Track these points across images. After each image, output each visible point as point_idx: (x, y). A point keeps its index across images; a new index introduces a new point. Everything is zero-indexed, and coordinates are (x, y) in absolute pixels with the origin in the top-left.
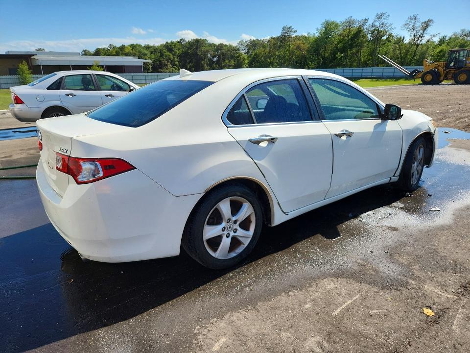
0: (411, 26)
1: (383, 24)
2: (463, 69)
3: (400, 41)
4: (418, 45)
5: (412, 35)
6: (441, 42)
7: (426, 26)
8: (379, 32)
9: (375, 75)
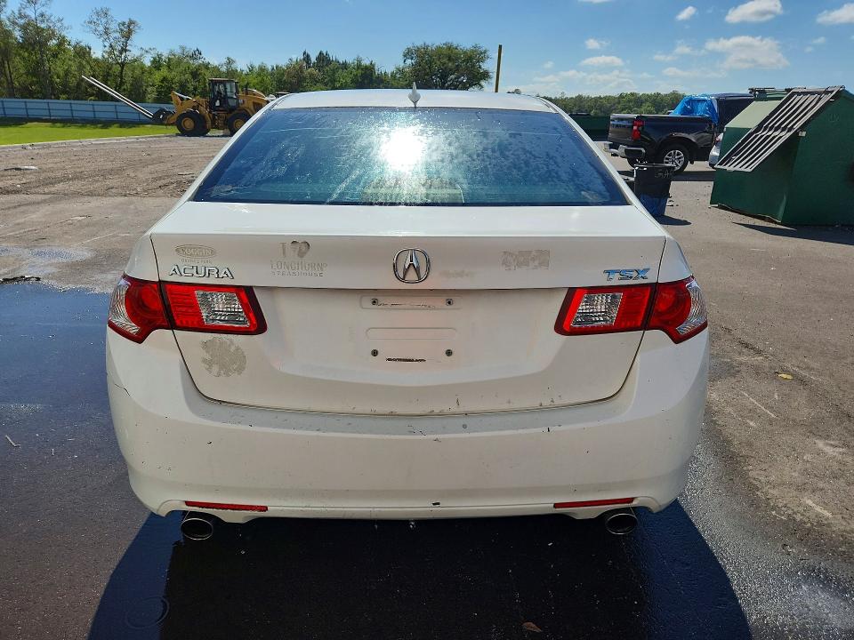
0: (101, 28)
1: (42, 15)
2: (236, 111)
3: (83, 52)
4: (123, 65)
5: (107, 44)
6: (157, 64)
7: (128, 31)
8: (39, 31)
9: (56, 114)
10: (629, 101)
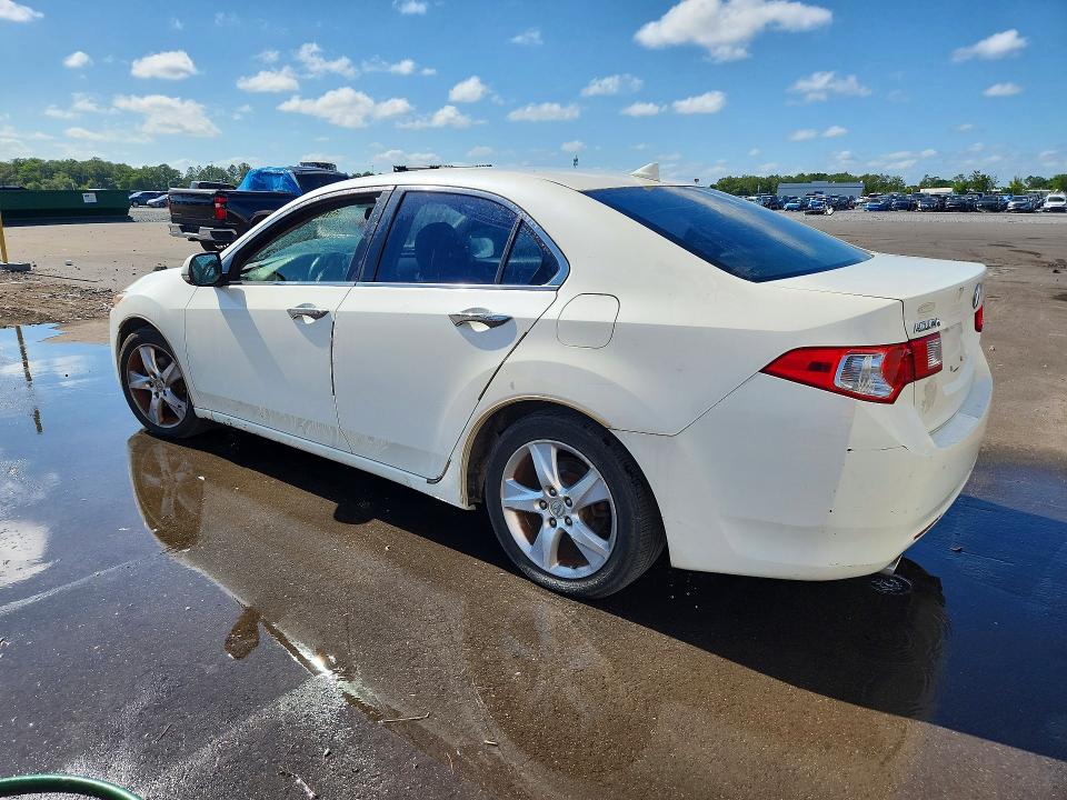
10: (31, 170)
